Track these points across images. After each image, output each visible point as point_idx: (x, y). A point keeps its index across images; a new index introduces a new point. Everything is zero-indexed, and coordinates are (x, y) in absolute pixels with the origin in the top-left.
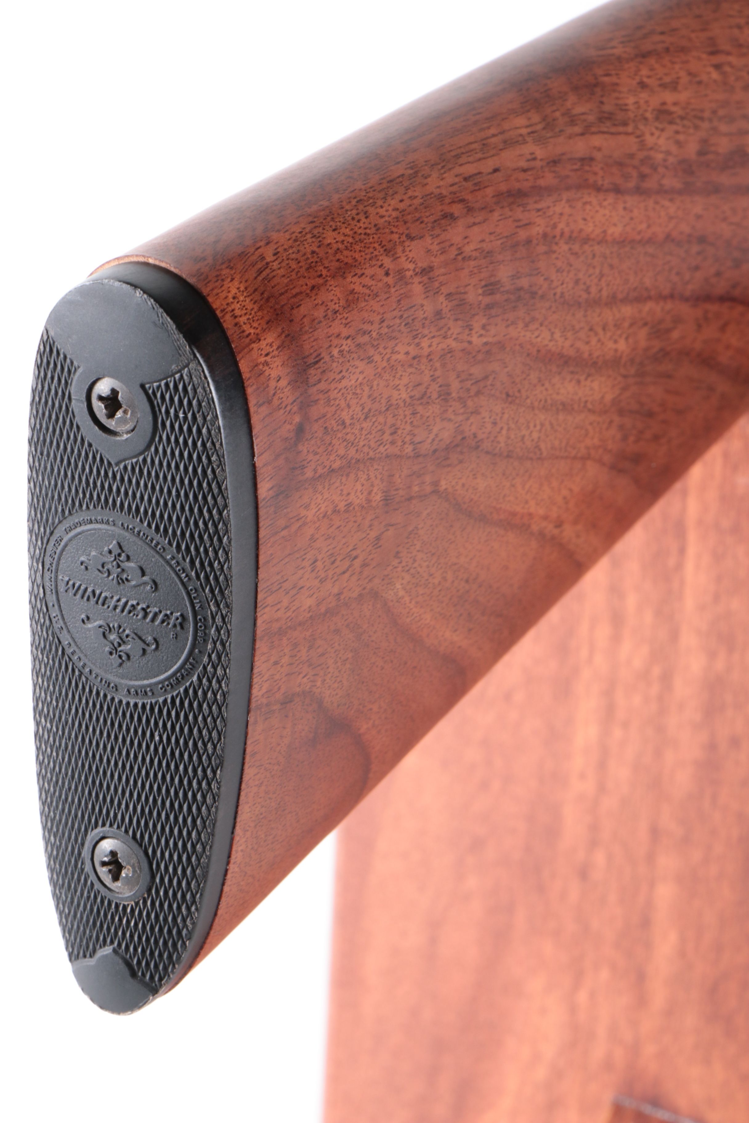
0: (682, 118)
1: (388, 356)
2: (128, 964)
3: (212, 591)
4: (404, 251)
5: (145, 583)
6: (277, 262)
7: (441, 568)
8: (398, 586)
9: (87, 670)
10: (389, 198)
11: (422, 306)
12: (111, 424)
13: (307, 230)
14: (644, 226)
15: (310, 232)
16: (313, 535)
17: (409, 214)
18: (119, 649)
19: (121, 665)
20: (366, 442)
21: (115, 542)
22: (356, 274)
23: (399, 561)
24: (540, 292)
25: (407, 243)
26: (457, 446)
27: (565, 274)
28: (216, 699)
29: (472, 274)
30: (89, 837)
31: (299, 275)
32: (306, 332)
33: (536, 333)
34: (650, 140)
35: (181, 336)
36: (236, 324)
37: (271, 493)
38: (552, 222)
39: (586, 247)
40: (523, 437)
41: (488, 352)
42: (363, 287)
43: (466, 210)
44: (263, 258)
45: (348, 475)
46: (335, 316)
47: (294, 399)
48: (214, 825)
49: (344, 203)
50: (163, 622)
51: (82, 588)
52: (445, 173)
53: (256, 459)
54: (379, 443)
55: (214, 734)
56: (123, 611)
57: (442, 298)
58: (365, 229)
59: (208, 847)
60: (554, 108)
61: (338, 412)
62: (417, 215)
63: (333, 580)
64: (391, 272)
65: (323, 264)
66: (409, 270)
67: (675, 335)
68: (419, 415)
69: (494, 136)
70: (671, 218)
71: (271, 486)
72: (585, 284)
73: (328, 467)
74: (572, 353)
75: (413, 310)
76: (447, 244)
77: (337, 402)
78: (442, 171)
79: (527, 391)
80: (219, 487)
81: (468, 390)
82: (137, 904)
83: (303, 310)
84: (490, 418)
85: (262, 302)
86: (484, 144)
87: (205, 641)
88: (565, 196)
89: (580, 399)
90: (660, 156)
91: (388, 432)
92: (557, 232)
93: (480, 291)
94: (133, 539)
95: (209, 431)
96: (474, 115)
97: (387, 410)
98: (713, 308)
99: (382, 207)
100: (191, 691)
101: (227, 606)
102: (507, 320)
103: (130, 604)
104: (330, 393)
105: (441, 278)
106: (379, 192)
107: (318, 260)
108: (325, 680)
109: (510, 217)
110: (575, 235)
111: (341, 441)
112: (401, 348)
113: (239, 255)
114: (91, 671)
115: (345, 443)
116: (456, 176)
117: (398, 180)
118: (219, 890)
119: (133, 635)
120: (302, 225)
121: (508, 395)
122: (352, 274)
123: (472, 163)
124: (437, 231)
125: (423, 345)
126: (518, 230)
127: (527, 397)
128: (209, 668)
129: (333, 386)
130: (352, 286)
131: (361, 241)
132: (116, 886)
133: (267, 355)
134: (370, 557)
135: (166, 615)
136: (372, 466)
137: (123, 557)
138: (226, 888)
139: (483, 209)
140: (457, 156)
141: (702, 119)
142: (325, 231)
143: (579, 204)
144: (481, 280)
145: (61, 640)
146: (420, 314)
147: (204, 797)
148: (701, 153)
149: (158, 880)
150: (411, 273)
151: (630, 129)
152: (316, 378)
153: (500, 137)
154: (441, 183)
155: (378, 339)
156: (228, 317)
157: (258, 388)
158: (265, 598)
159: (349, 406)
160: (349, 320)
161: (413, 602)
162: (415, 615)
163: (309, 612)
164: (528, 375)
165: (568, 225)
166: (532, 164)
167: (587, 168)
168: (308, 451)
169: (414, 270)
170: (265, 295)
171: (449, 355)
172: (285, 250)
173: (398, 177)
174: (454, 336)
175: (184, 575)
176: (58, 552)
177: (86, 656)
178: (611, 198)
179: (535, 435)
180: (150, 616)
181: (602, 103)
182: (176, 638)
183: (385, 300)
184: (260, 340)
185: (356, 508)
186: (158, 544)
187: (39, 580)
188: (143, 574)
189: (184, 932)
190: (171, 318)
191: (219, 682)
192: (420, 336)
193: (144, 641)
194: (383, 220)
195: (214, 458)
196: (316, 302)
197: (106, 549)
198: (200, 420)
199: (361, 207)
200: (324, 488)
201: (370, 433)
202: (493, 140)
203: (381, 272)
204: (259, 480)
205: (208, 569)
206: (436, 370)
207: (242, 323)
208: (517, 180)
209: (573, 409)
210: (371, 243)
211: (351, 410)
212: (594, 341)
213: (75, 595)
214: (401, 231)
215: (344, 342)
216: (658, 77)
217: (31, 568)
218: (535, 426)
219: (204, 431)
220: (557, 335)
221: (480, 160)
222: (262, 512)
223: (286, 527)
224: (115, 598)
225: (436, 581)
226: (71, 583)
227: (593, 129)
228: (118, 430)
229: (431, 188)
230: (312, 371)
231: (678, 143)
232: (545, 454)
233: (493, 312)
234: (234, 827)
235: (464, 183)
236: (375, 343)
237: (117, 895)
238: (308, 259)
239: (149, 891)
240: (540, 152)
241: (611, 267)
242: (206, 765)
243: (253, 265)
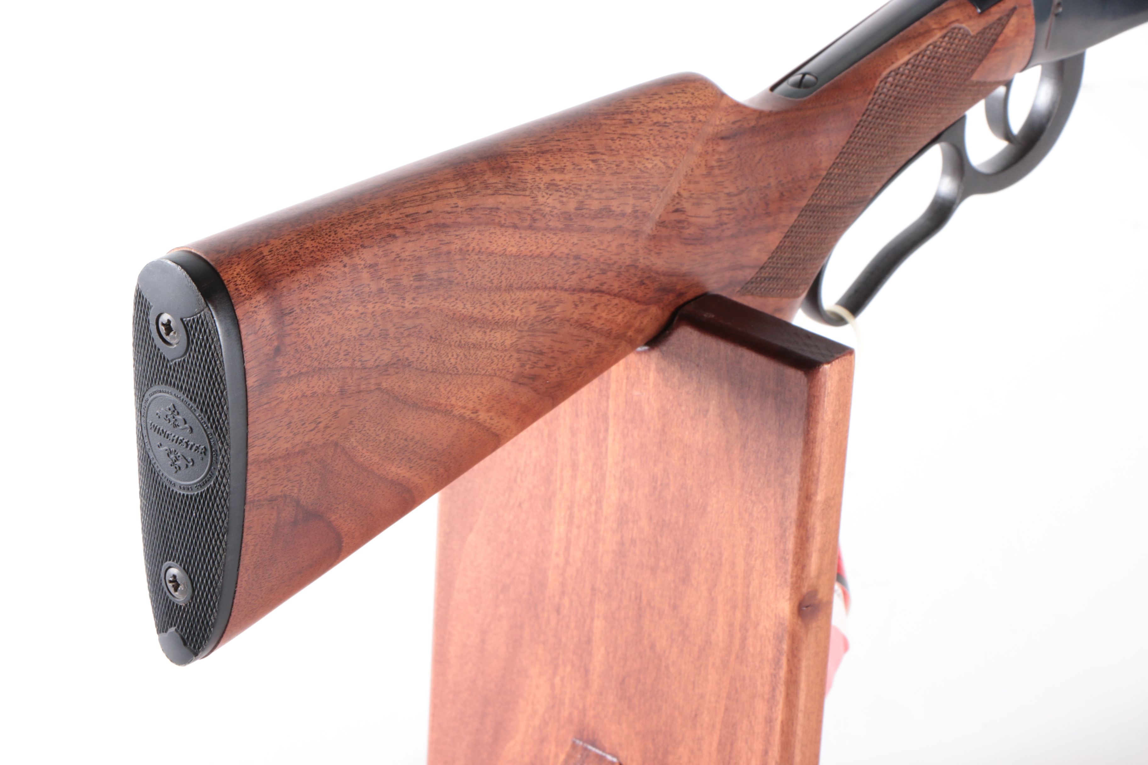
0: (566, 189)
1: (343, 312)
2: (183, 638)
3: (219, 435)
4: (358, 254)
5: (186, 428)
6: (270, 256)
7: (385, 431)
8: (353, 440)
9: (161, 473)
10: (353, 224)
11: (369, 285)
12: (168, 338)
13: (294, 239)
14: (534, 248)
15: (296, 240)
16: (287, 408)
17: (365, 233)
18: (175, 463)
19: (176, 472)
20: (326, 359)
21: (172, 404)
22: (323, 265)
23: (353, 426)
24: (456, 281)
25: (361, 250)
26: (394, 364)
27: (475, 272)
28: (223, 496)
29: (406, 269)
30: (163, 566)
31: (284, 263)
32: (284, 296)
33: (453, 304)
34: (541, 200)
35: (200, 293)
36: (236, 289)
37: (256, 384)
38: (466, 243)
39: (491, 258)
40: (444, 361)
41: (417, 313)
42: (327, 272)
43: (404, 233)
44: (261, 253)
45: (313, 376)
46: (305, 288)
47: (273, 332)
48: (224, 565)
49: (322, 226)
50: (196, 450)
51: (158, 428)
52: (394, 211)
53: (245, 364)
54: (335, 360)
55: (223, 515)
56: (176, 442)
57: (383, 282)
58: (333, 240)
59: (221, 577)
60: (476, 179)
61: (305, 341)
62: (370, 234)
63: (304, 434)
64: (348, 265)
65: (301, 259)
66: (360, 264)
67: (558, 309)
68: (365, 345)
69: (431, 192)
70: (554, 244)
71: (256, 380)
72: (489, 278)
73: (298, 371)
74: (479, 316)
75: (362, 286)
76: (389, 251)
77: (305, 335)
78: (392, 211)
79: (446, 336)
80: (221, 378)
81: (402, 333)
82: (186, 605)
83: (283, 283)
84: (418, 349)
85: (256, 278)
86: (423, 197)
87: (217, 463)
88: (477, 228)
89: (486, 342)
90: (547, 210)
91: (342, 354)
92: (470, 248)
93: (412, 279)
94: (180, 403)
95: (215, 347)
96: (422, 180)
97: (342, 341)
98: (586, 296)
99: (347, 229)
100: (210, 490)
101: (227, 444)
102: (431, 296)
103: (180, 439)
104: (300, 330)
105: (384, 270)
106: (347, 220)
107: (298, 256)
108: (300, 490)
109: (436, 238)
110: (483, 250)
111: (307, 357)
112: (353, 308)
113: (246, 251)
114: (163, 474)
115: (311, 359)
116: (401, 214)
117: (361, 214)
118: (232, 601)
119: (181, 457)
120: (292, 236)
121: (431, 337)
122: (320, 265)
123: (413, 207)
124: (383, 244)
125: (368, 306)
126: (441, 246)
127: (446, 339)
128: (219, 478)
129: (302, 327)
130: (319, 272)
131: (329, 247)
132: (176, 594)
133: (255, 307)
134: (331, 423)
135: (197, 447)
136: (331, 372)
137: (176, 413)
138: (235, 601)
139: (416, 233)
140: (404, 203)
141: (580, 190)
142: (306, 240)
143: (487, 234)
144: (412, 273)
145: (150, 455)
146: (367, 289)
147: (218, 549)
148: (577, 209)
149: (196, 593)
150: (362, 266)
151: (527, 193)
152: (290, 322)
153: (435, 194)
154: (390, 217)
155: (336, 302)
156: (232, 285)
157: (248, 325)
158: (253, 442)
159: (313, 338)
160: (315, 291)
161: (365, 450)
162: (366, 457)
163: (287, 451)
164: (447, 327)
165: (478, 244)
166: (455, 209)
167: (494, 214)
168: (283, 362)
169: (364, 265)
170: (259, 274)
171: (388, 313)
172: (277, 249)
173: (362, 212)
174: (392, 303)
175: (205, 425)
176: (147, 406)
177: (160, 465)
178: (510, 231)
179: (453, 361)
180: (189, 446)
181: (509, 178)
182: (202, 460)
183: (342, 280)
184: (251, 299)
185: (320, 395)
186: (192, 407)
187: (139, 422)
188: (186, 423)
189: (210, 623)
190: (195, 283)
191: (224, 486)
192: (366, 302)
193: (187, 460)
194: (346, 236)
195: (218, 362)
196: (293, 279)
197: (168, 407)
198: (210, 340)
199: (333, 228)
200: (295, 383)
201: (329, 354)
202: (430, 195)
203: (342, 265)
204: (247, 376)
205: (217, 423)
206: (378, 321)
207: (240, 289)
208: (443, 218)
209: (481, 347)
210: (336, 248)
211: (315, 341)
212: (496, 310)
213: (155, 431)
214: (358, 242)
215: (311, 303)
216: (551, 165)
217: (136, 414)
218: (453, 356)
219: (213, 347)
220: (468, 306)
221: (419, 205)
222: (249, 394)
223: (267, 403)
224: (173, 435)
225: (382, 439)
226: (153, 424)
227: (500, 192)
228: (171, 342)
229: (381, 220)
230: (287, 318)
231: (562, 202)
232: (461, 372)
233: (421, 291)
234: (238, 567)
235: (405, 218)
236: (334, 304)
237: (176, 599)
238: (292, 255)
239: (192, 598)
240: (460, 203)
241: (509, 269)
242: (219, 532)
243: (254, 257)
